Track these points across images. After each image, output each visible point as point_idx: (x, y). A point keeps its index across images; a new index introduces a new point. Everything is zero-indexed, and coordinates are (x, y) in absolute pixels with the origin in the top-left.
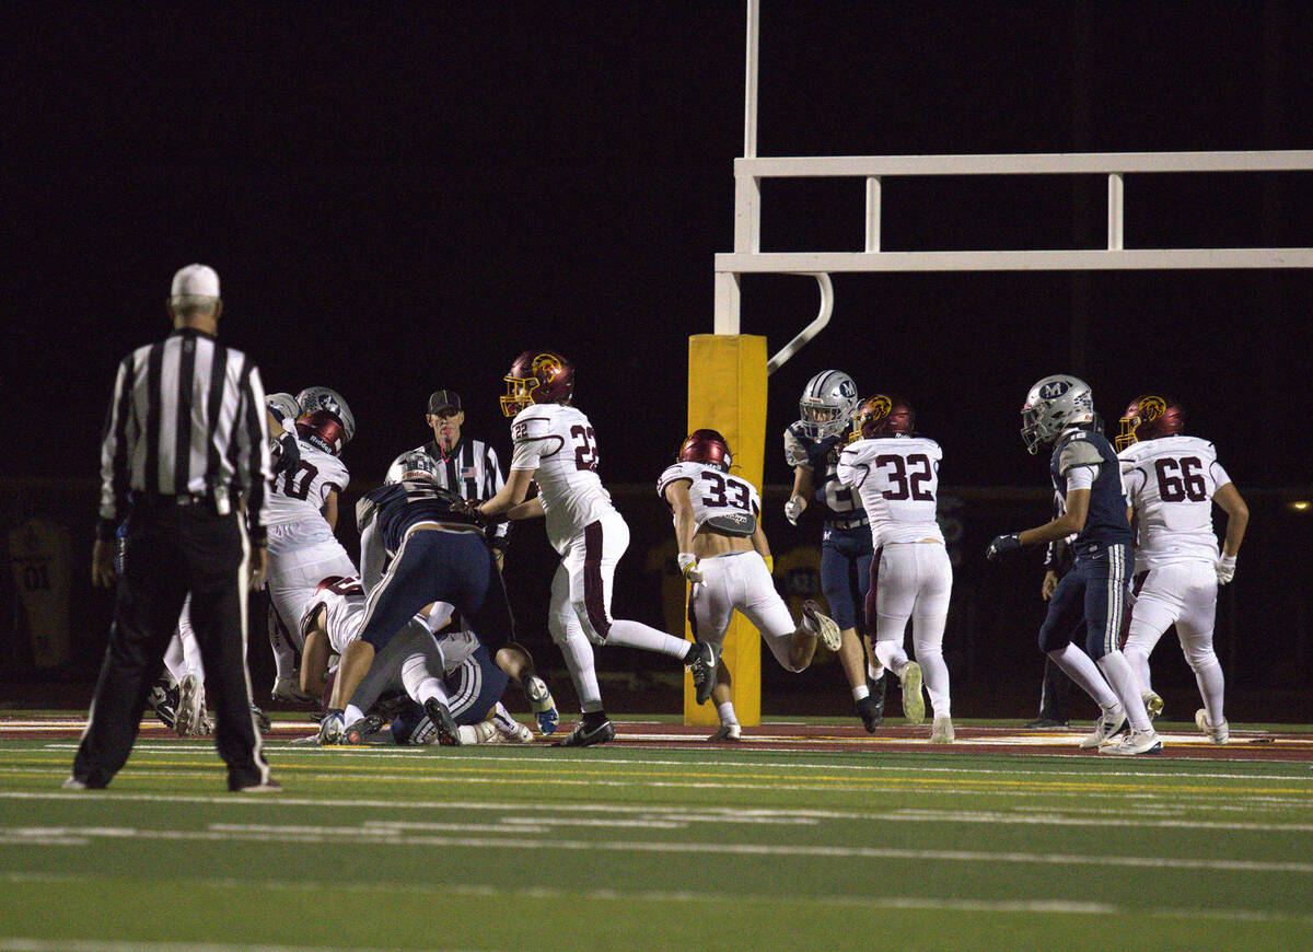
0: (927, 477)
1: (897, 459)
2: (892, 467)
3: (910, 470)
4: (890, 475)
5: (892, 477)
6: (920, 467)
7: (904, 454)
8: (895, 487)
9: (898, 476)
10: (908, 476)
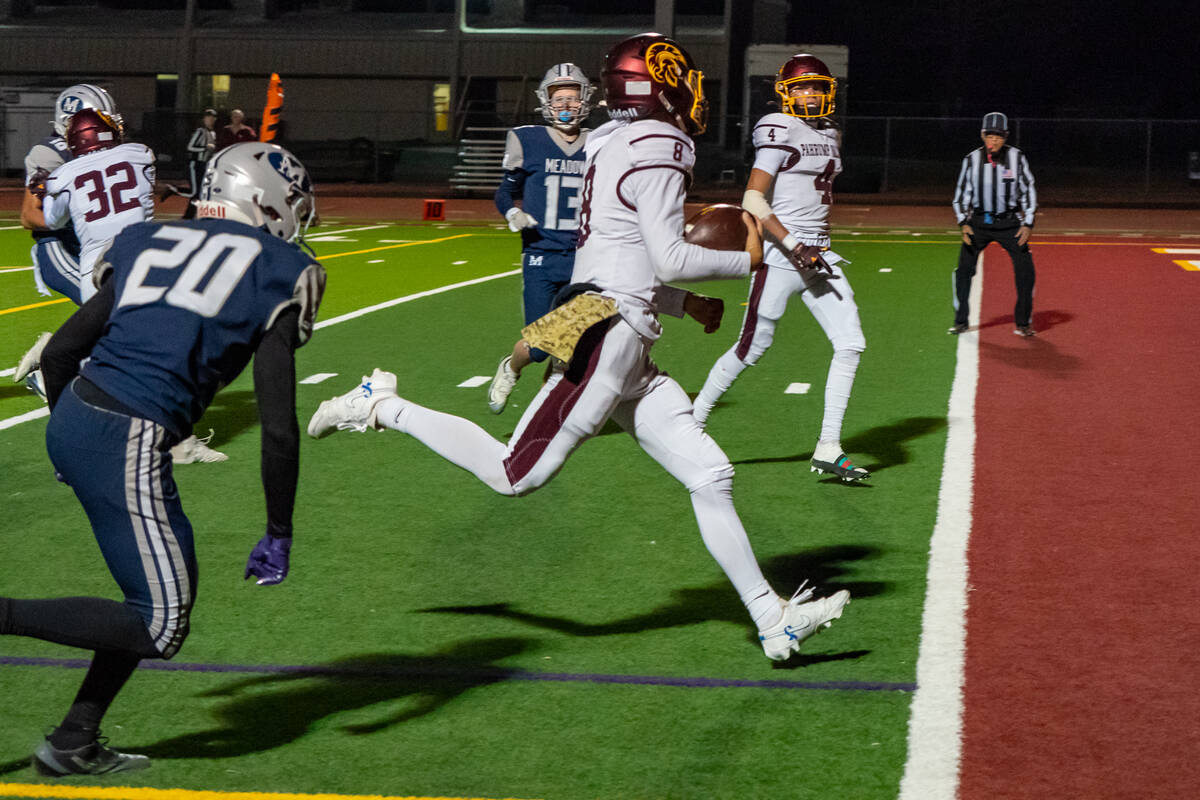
0: (131, 183)
1: (96, 176)
2: (90, 186)
3: (109, 182)
4: (90, 194)
5: (92, 196)
6: (122, 176)
7: (102, 167)
8: (96, 206)
9: (98, 193)
10: (108, 190)
